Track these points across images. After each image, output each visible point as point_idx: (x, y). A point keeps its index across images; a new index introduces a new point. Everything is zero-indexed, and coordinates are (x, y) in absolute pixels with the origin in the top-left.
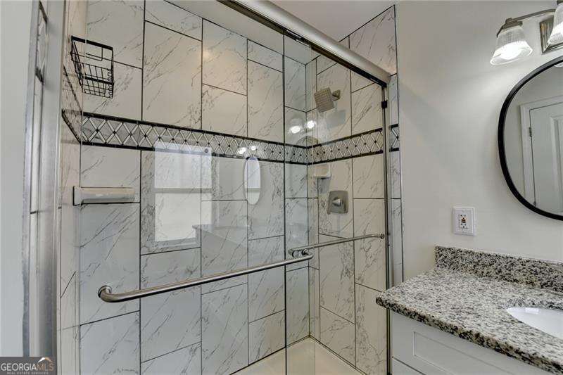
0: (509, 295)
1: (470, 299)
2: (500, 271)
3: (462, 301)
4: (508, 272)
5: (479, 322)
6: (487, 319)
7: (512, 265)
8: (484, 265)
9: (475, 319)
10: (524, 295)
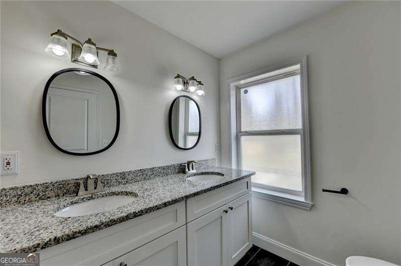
0: (51, 207)
1: (30, 222)
2: (39, 195)
3: (26, 226)
4: (44, 193)
5: (50, 231)
6: (53, 226)
7: (47, 188)
8: (26, 195)
9: (46, 231)
10: (58, 203)
